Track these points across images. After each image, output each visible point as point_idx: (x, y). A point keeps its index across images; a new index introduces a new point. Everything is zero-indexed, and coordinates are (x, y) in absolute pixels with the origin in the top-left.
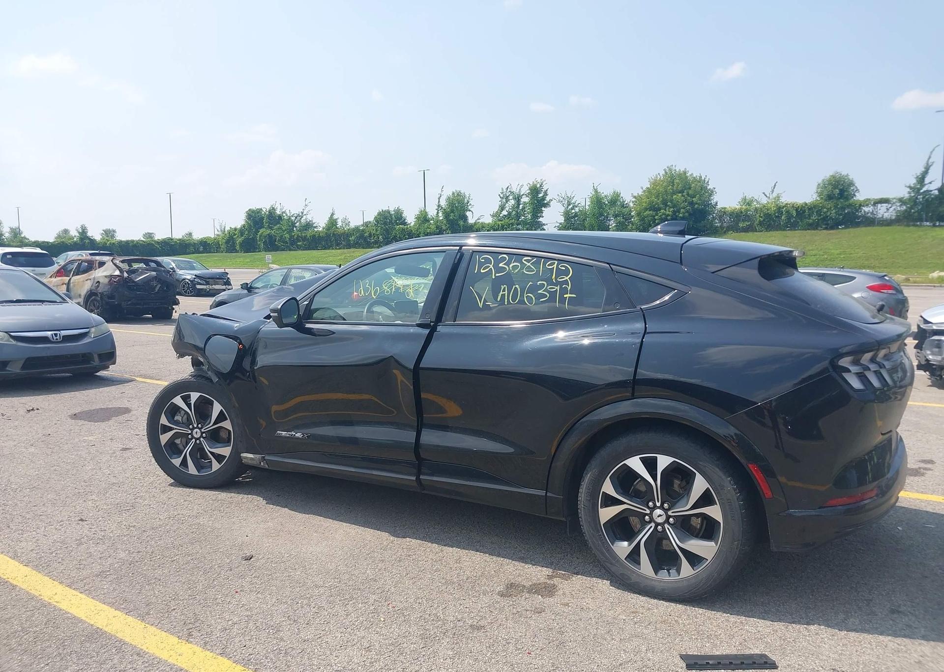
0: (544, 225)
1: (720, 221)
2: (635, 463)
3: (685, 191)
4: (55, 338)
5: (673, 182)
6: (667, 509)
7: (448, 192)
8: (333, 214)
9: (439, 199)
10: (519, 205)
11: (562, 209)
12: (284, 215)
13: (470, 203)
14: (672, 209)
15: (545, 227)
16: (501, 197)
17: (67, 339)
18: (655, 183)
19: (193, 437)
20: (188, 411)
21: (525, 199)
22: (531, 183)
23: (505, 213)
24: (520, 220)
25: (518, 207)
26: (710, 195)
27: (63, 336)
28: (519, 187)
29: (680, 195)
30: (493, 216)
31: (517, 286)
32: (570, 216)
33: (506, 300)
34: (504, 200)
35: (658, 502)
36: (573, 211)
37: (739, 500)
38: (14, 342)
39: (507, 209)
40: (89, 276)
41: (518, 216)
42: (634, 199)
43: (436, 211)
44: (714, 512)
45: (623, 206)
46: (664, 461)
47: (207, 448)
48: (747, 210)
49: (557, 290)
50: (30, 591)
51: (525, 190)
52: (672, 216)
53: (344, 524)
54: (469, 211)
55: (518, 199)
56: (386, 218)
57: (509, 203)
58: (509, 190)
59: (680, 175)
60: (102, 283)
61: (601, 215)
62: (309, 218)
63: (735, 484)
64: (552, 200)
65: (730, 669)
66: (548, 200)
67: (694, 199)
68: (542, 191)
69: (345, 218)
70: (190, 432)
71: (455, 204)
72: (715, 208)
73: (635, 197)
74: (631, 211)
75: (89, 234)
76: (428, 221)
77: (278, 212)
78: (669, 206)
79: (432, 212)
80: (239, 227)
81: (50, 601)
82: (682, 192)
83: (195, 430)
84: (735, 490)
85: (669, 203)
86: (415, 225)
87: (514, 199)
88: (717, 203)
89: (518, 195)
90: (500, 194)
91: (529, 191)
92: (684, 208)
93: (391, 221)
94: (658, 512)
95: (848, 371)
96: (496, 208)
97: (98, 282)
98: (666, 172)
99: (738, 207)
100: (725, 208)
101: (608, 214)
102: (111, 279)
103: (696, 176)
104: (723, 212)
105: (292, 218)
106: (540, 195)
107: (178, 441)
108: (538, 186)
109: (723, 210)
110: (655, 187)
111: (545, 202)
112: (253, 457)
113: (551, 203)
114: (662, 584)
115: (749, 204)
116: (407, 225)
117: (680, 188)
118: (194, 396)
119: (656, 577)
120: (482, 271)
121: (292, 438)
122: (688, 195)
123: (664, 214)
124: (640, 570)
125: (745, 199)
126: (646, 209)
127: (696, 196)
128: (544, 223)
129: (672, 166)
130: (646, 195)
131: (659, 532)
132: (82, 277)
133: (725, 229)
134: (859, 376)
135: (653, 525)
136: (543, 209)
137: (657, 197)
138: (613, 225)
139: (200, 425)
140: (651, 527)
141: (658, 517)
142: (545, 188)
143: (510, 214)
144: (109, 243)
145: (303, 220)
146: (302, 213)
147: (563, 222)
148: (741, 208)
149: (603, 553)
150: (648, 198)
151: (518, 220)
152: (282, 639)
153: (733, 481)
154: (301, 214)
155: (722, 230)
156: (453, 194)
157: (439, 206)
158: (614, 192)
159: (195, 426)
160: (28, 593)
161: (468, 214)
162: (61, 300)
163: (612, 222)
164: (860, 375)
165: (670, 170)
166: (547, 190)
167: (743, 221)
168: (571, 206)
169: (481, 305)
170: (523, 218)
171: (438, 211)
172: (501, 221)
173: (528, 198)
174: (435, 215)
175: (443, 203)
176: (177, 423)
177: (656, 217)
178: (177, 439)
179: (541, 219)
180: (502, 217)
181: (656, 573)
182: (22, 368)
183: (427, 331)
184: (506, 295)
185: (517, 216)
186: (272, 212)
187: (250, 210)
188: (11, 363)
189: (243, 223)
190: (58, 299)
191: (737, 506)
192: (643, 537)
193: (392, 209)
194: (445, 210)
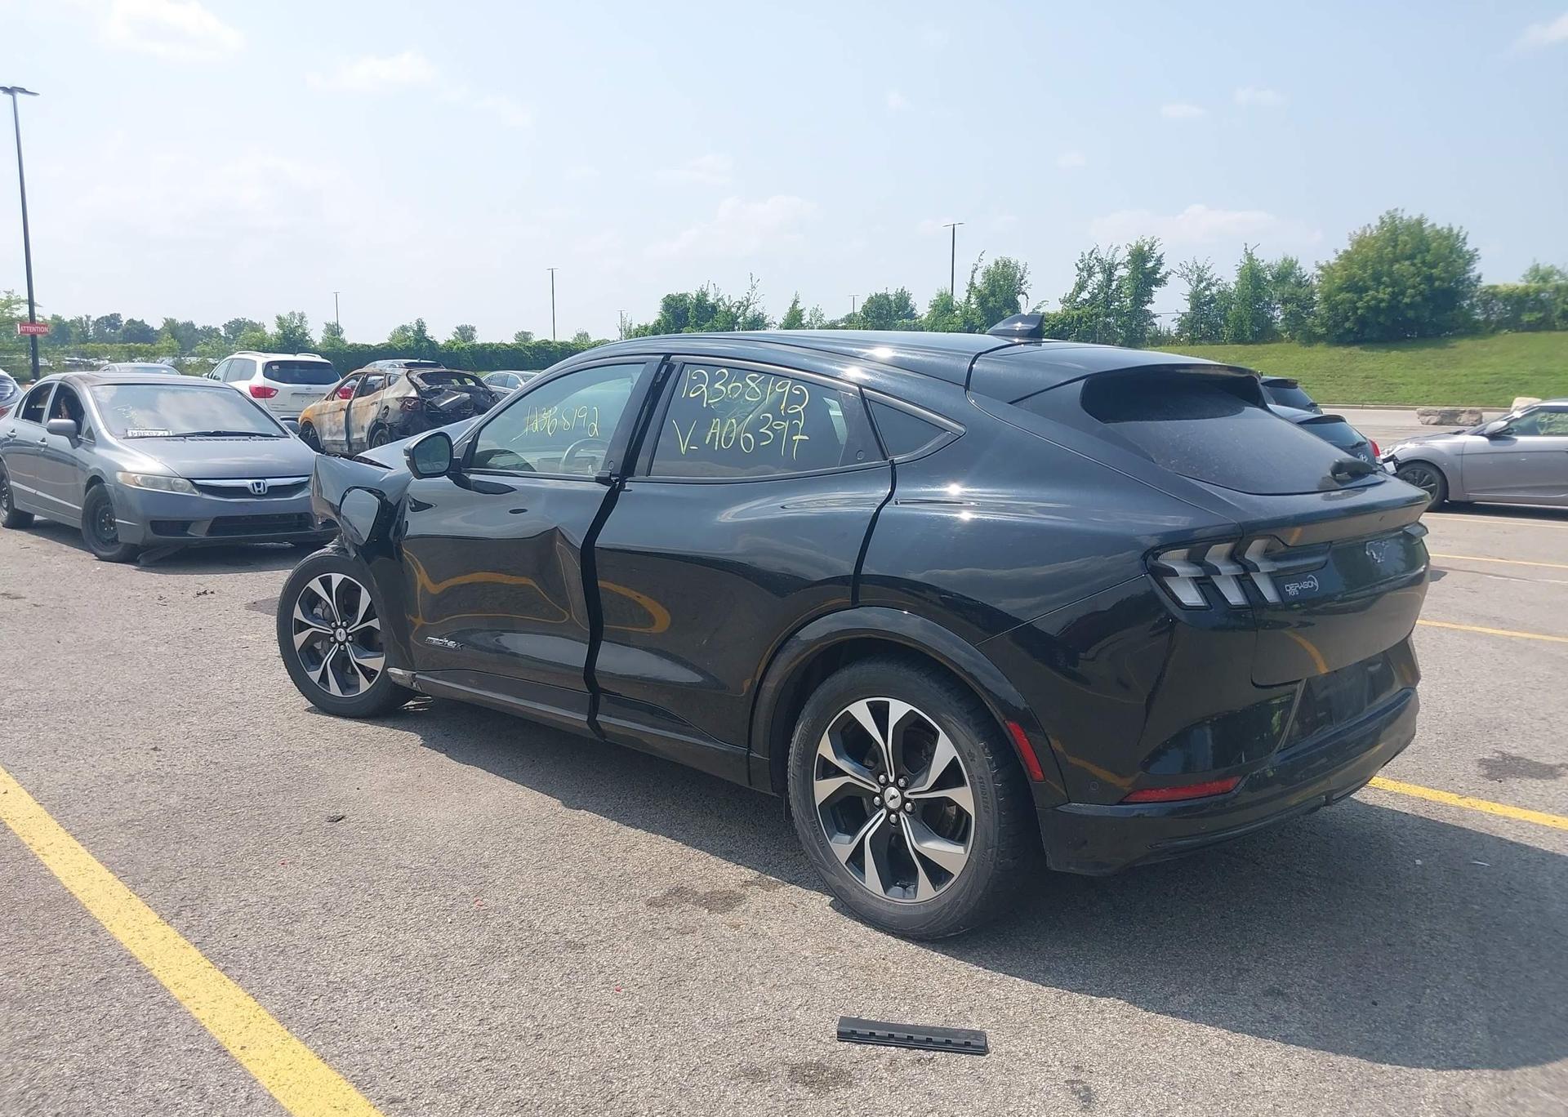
0: (1155, 316)
1: (1486, 311)
2: (860, 711)
3: (1419, 256)
4: (257, 489)
5: (1396, 241)
6: (902, 788)
7: (989, 262)
8: (796, 302)
9: (974, 272)
10: (1110, 281)
11: (1188, 289)
12: (720, 304)
13: (1025, 279)
14: (1390, 289)
15: (1155, 320)
16: (1079, 269)
17: (275, 491)
18: (1360, 243)
19: (336, 640)
20: (329, 601)
21: (1122, 272)
22: (1134, 244)
23: (1085, 295)
24: (1112, 307)
25: (1109, 286)
26: (1468, 263)
27: (269, 487)
28: (1112, 250)
29: (1407, 263)
30: (1063, 302)
31: (734, 421)
32: (1203, 301)
33: (717, 444)
34: (1085, 274)
35: (892, 775)
36: (1207, 293)
37: (995, 781)
38: (198, 494)
39: (1090, 289)
40: (375, 399)
41: (1108, 302)
42: (1320, 272)
43: (967, 294)
44: (963, 797)
45: (1299, 284)
46: (898, 710)
47: (353, 658)
48: (1538, 291)
49: (785, 427)
50: (22, 838)
51: (1123, 256)
52: (1389, 302)
53: (508, 783)
54: (1023, 293)
55: (1109, 271)
56: (880, 307)
57: (1093, 278)
58: (1094, 256)
59: (1408, 227)
60: (392, 409)
61: (1259, 299)
62: (758, 308)
63: (992, 753)
64: (1170, 274)
65: (923, 1049)
66: (1164, 273)
67: (1433, 271)
68: (1153, 257)
69: (817, 309)
70: (332, 632)
71: (999, 281)
72: (1476, 286)
73: (1321, 268)
74: (1312, 293)
75: (428, 334)
76: (952, 311)
77: (711, 299)
78: (1383, 283)
79: (960, 296)
80: (652, 323)
81: (38, 853)
82: (1411, 257)
83: (339, 630)
84: (990, 763)
85: (1385, 279)
86: (928, 318)
87: (1104, 271)
88: (1479, 277)
89: (1109, 264)
90: (1079, 262)
91: (1129, 258)
92: (1414, 287)
93: (889, 312)
94: (893, 791)
95: (1173, 573)
96: (1070, 288)
97: (387, 407)
98: (1383, 222)
99: (1522, 284)
100: (1496, 287)
101: (1271, 298)
102: (404, 403)
103: (1442, 229)
104: (1493, 294)
105: (733, 309)
106: (1150, 265)
107: (318, 646)
108: (1146, 248)
109: (1491, 291)
110: (1359, 249)
111: (1158, 276)
112: (402, 674)
113: (1169, 279)
114: (891, 909)
115: (1545, 278)
116: (916, 318)
117: (1408, 249)
118: (337, 579)
119: (884, 895)
120: (692, 395)
121: (444, 647)
122: (1423, 262)
123: (1374, 298)
124: (864, 883)
125: (1536, 270)
126: (1341, 289)
127: (1438, 264)
128: (1153, 312)
129: (1396, 210)
130: (1343, 264)
131: (893, 824)
132: (366, 400)
133: (1493, 326)
134: (1199, 584)
135: (884, 811)
136: (1154, 288)
137: (1364, 267)
138: (1281, 317)
139: (344, 623)
140: (882, 814)
141: (891, 799)
142: (1157, 253)
143: (1094, 297)
144: (456, 347)
145: (749, 314)
146: (748, 300)
147: (1188, 311)
148: (1527, 287)
149: (815, 852)
150: (1346, 270)
151: (1108, 308)
152: (292, 933)
153: (989, 749)
154: (745, 303)
155: (1487, 327)
156: (997, 263)
157: (972, 284)
158: (1285, 260)
159: (339, 624)
160: (17, 839)
161: (1021, 298)
162: (281, 433)
163: (1277, 313)
164: (1200, 581)
165: (1393, 218)
166: (1161, 256)
167: (1531, 310)
168: (1204, 284)
169: (683, 450)
170: (1117, 303)
171: (970, 294)
172: (1078, 309)
173: (1127, 270)
174: (964, 301)
175: (979, 281)
176: (315, 618)
177: (1359, 304)
178: (317, 642)
179: (1148, 307)
180: (1081, 302)
181: (886, 891)
182: (208, 531)
183: (606, 489)
184: (718, 434)
185: (1106, 301)
186: (701, 299)
187: (668, 296)
188: (192, 525)
189: (658, 317)
190: (276, 431)
191: (993, 791)
192: (870, 829)
193: (892, 292)
194: (979, 291)
